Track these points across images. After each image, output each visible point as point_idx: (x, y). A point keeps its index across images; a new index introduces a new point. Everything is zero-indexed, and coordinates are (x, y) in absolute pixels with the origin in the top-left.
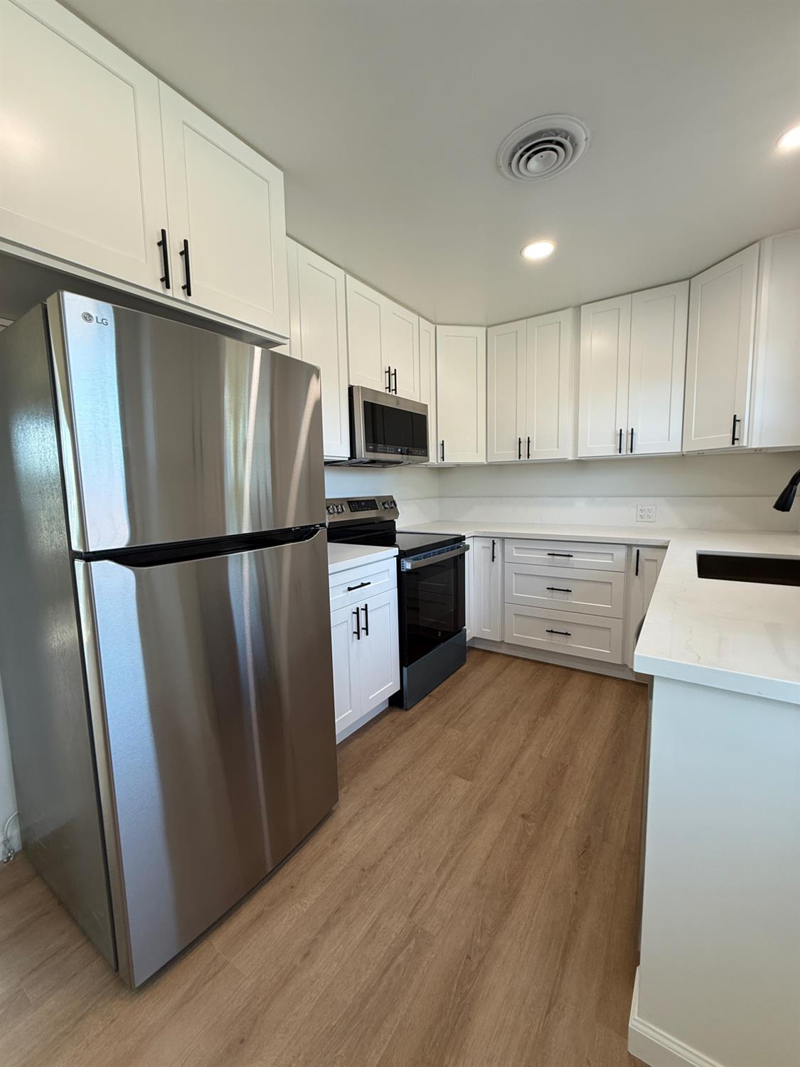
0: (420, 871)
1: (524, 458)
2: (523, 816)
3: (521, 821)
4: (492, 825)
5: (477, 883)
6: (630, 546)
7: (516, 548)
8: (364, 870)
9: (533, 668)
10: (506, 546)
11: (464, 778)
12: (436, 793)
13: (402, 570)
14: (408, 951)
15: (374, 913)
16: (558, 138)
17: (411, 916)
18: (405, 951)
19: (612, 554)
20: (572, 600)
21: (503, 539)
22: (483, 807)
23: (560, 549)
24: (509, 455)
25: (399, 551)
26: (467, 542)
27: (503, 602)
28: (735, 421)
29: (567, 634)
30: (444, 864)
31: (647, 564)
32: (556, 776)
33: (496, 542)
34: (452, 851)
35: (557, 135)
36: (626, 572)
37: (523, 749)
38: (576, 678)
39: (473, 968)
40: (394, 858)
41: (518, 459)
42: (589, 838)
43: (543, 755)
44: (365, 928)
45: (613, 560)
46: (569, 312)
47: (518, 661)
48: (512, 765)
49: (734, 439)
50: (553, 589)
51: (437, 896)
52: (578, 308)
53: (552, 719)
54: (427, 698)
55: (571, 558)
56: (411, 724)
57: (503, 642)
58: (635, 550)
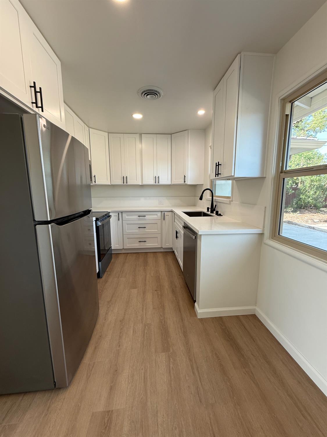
0: (137, 313)
1: (125, 183)
2: (156, 290)
3: (156, 292)
4: (149, 296)
5: (154, 308)
6: (162, 212)
7: (127, 215)
8: (121, 321)
9: (135, 255)
10: (123, 215)
11: (134, 289)
12: (129, 295)
13: (97, 225)
14: (147, 329)
15: (132, 328)
16: (156, 93)
17: (142, 323)
18: (146, 329)
19: (157, 215)
20: (146, 230)
21: (122, 212)
22: (144, 293)
23: (142, 214)
24: (120, 182)
25: (96, 218)
26: (111, 214)
27: (123, 235)
28: (185, 177)
29: (145, 241)
30: (143, 309)
31: (166, 216)
32: (158, 279)
33: (120, 214)
34: (143, 305)
35: (156, 92)
36: (161, 219)
37: (146, 276)
38: (149, 254)
39: (164, 323)
40: (128, 314)
41: (123, 184)
42: (173, 289)
43: (152, 276)
44: (132, 332)
45: (157, 216)
46: (138, 135)
47: (129, 254)
48: (145, 281)
49: (185, 182)
50: (140, 227)
51: (146, 316)
52: (141, 134)
53: (149, 266)
54: (106, 273)
55: (145, 217)
56: (106, 282)
57: (123, 249)
58: (163, 213)
